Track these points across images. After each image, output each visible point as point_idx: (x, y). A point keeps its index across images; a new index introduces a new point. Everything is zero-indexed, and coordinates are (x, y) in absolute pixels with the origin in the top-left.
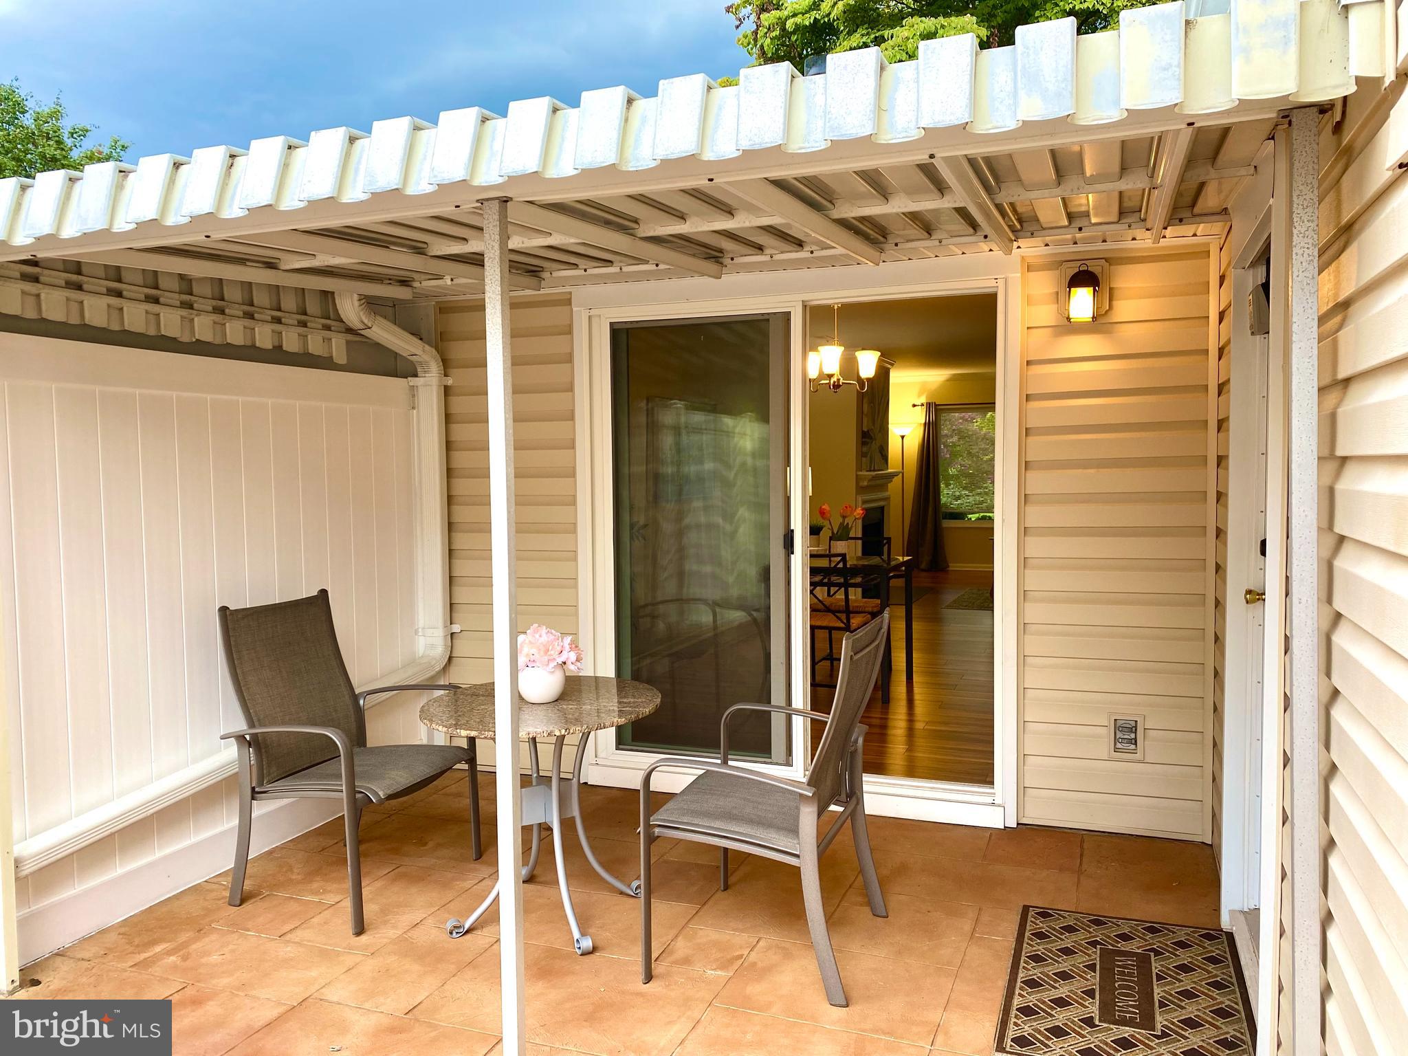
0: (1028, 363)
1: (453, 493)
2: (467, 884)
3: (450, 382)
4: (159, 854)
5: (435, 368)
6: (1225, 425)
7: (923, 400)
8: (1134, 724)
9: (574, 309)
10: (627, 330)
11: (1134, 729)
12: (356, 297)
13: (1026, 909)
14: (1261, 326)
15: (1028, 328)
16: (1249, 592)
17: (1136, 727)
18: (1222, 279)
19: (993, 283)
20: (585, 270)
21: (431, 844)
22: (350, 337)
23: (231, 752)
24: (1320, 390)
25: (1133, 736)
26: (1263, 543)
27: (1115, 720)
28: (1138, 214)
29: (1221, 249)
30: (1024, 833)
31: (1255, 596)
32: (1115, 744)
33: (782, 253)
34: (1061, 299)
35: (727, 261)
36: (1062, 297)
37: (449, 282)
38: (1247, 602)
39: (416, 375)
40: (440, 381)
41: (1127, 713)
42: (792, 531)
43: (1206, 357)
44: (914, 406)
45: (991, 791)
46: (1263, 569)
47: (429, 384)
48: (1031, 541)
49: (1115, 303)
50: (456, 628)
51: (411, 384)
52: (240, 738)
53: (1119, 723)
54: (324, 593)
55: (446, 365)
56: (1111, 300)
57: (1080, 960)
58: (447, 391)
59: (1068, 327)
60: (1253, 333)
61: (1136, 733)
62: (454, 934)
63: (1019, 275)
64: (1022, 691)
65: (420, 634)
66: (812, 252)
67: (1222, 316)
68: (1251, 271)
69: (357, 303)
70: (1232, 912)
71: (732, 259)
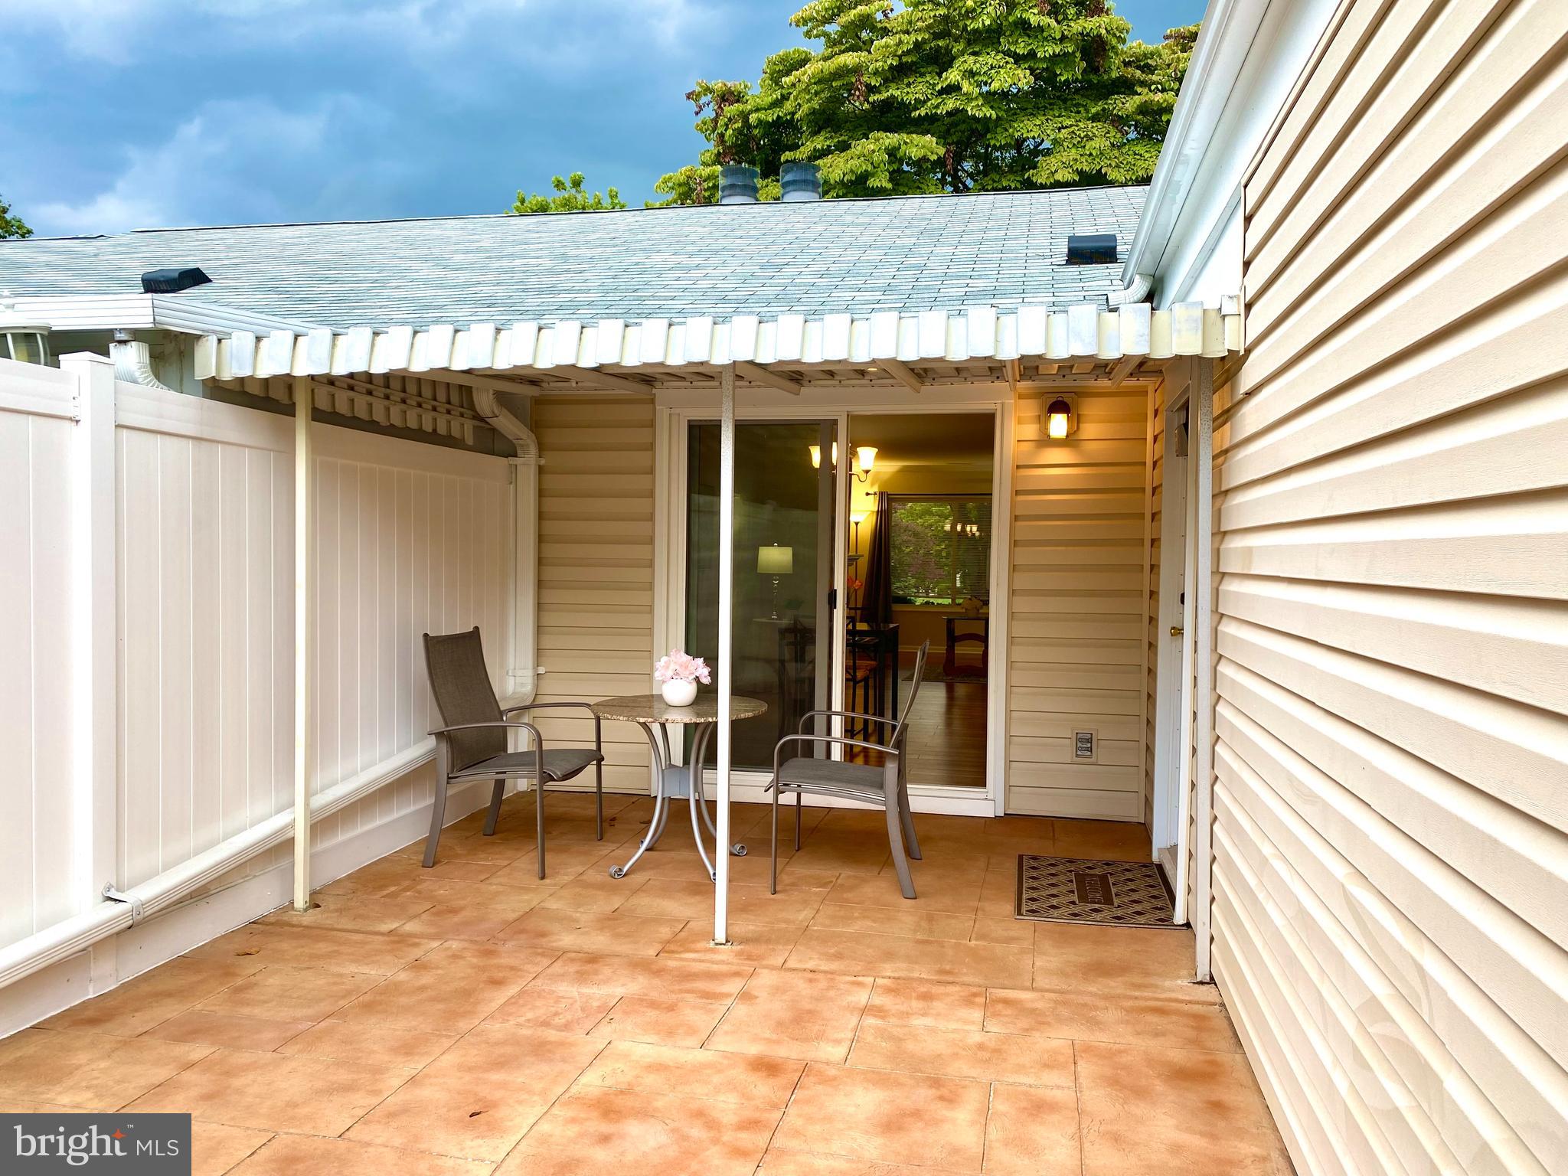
0: (1018, 467)
1: (543, 556)
2: (605, 852)
3: (543, 462)
4: (360, 830)
5: (533, 450)
6: (1157, 517)
7: (876, 489)
8: (1089, 736)
9: (657, 408)
10: (700, 426)
11: (1090, 741)
12: (491, 392)
13: (1021, 857)
14: (1183, 451)
15: (1018, 441)
16: (1173, 628)
17: (1091, 738)
18: (1156, 412)
19: (993, 406)
20: (691, 383)
21: (554, 833)
22: (477, 423)
23: (432, 742)
24: (1213, 496)
25: (1089, 745)
26: (1183, 596)
27: (1077, 733)
28: (1104, 368)
29: (1156, 391)
30: (1010, 821)
31: (1177, 632)
32: (1076, 752)
33: (848, 379)
34: (1043, 421)
35: (805, 383)
36: (1043, 419)
37: (574, 385)
38: (1172, 635)
39: (515, 456)
40: (537, 462)
41: (1086, 726)
42: (836, 590)
43: (1143, 467)
44: (868, 494)
45: (984, 790)
46: (1182, 614)
47: (527, 463)
48: (1016, 599)
49: (1081, 425)
50: (542, 670)
51: (511, 463)
52: (439, 735)
53: (1079, 735)
54: (477, 628)
55: (541, 448)
56: (1078, 423)
57: (1062, 878)
58: (541, 470)
59: (1046, 441)
60: (1177, 456)
61: (1091, 743)
62: (616, 877)
63: (1013, 401)
64: (1009, 712)
65: (510, 674)
66: (871, 381)
67: (1155, 438)
68: (1176, 414)
69: (491, 397)
70: (1160, 850)
71: (810, 382)
